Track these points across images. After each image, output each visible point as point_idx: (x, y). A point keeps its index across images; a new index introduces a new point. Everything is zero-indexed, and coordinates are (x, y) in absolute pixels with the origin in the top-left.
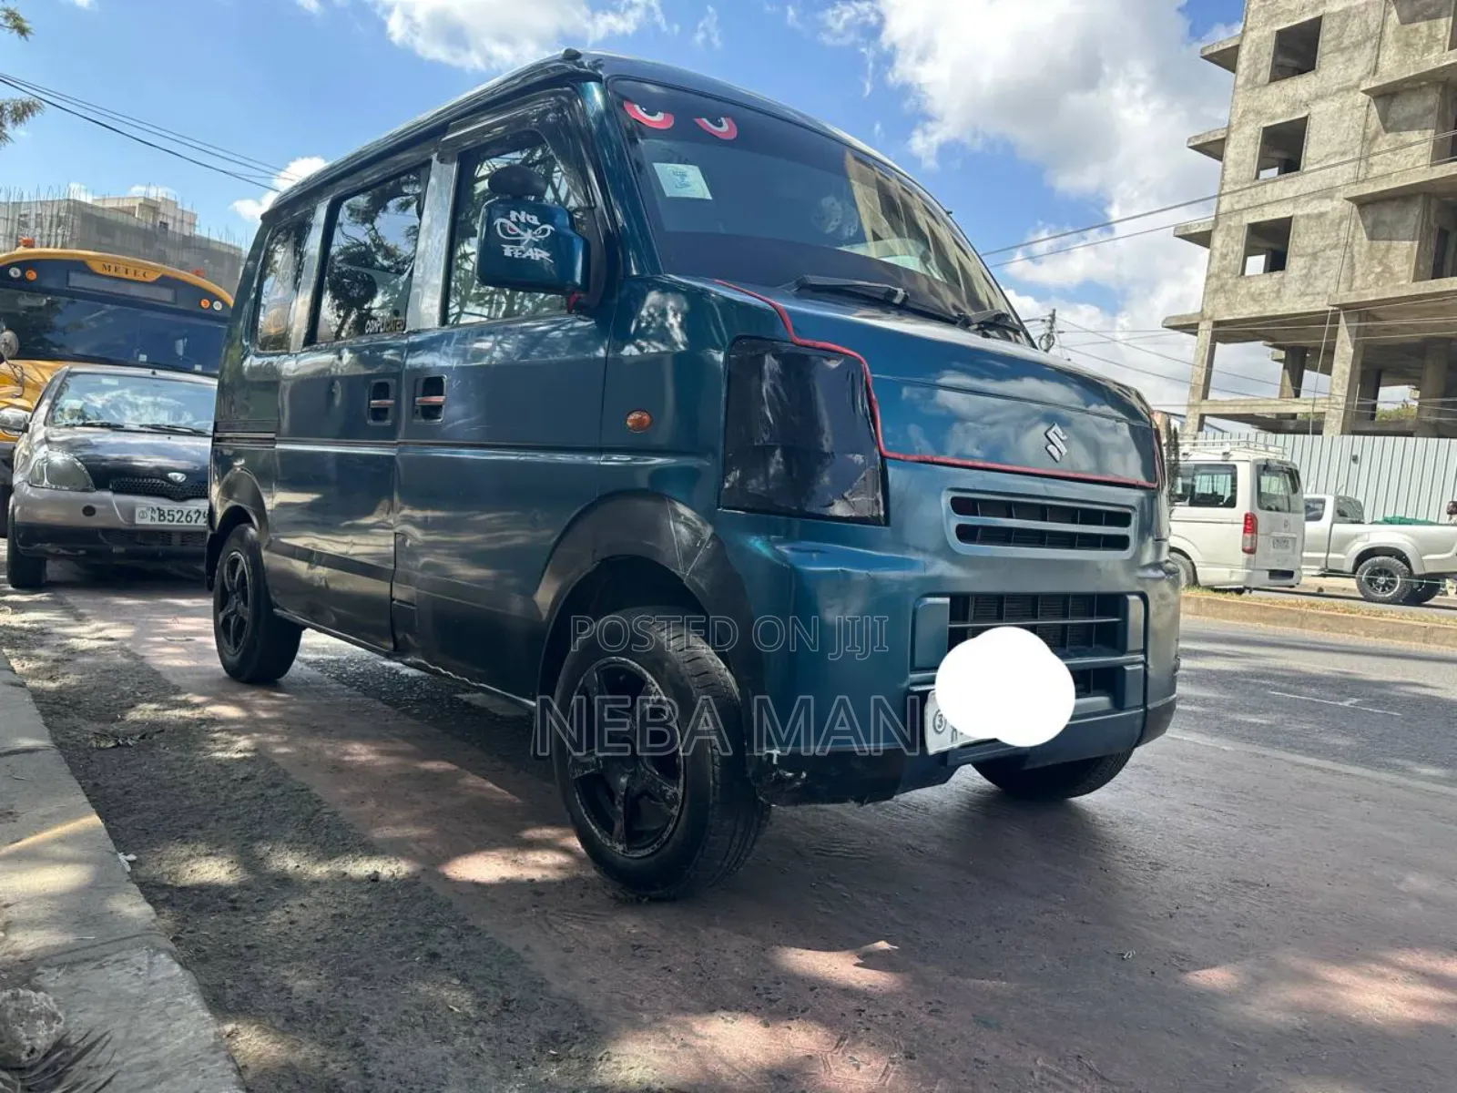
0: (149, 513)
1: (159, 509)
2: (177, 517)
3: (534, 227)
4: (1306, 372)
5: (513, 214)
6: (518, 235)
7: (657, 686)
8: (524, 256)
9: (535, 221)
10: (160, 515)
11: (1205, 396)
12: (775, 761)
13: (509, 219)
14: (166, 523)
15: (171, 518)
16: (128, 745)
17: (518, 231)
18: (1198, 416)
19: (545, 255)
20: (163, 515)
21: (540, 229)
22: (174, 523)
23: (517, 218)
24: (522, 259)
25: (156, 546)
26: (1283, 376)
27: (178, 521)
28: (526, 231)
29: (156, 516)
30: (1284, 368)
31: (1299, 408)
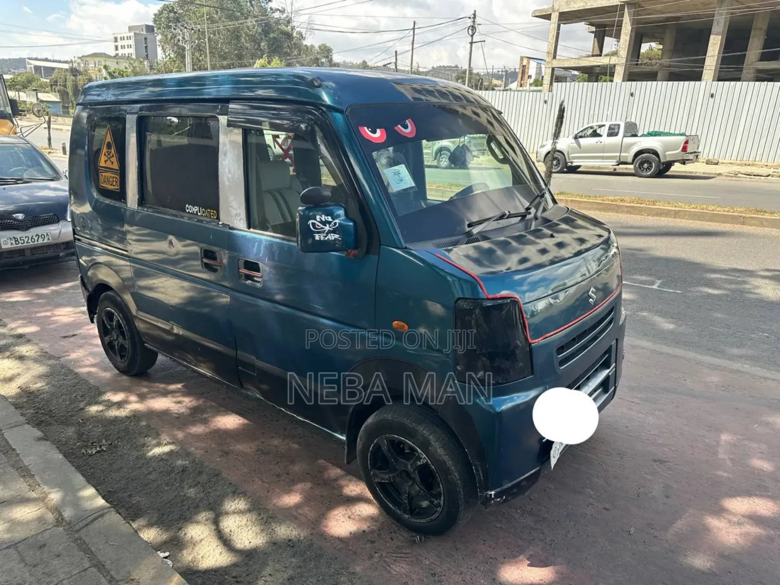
0: (9, 241)
1: (14, 238)
2: (26, 240)
3: (330, 223)
4: (606, 38)
5: (318, 217)
6: (322, 228)
7: (425, 456)
8: (326, 239)
9: (330, 219)
10: (16, 241)
11: (554, 57)
12: (493, 497)
13: (316, 220)
14: (20, 245)
15: (22, 242)
16: (103, 450)
17: (322, 226)
18: (551, 69)
19: (337, 236)
20: (17, 241)
21: (333, 223)
22: (25, 244)
23: (320, 219)
24: (325, 241)
25: (18, 259)
26: (594, 41)
27: (27, 243)
28: (325, 226)
29: (13, 242)
30: (595, 37)
31: (603, 61)
